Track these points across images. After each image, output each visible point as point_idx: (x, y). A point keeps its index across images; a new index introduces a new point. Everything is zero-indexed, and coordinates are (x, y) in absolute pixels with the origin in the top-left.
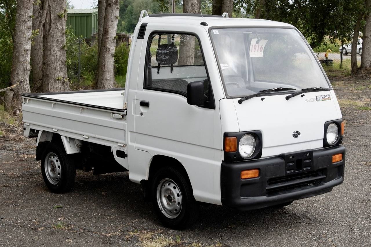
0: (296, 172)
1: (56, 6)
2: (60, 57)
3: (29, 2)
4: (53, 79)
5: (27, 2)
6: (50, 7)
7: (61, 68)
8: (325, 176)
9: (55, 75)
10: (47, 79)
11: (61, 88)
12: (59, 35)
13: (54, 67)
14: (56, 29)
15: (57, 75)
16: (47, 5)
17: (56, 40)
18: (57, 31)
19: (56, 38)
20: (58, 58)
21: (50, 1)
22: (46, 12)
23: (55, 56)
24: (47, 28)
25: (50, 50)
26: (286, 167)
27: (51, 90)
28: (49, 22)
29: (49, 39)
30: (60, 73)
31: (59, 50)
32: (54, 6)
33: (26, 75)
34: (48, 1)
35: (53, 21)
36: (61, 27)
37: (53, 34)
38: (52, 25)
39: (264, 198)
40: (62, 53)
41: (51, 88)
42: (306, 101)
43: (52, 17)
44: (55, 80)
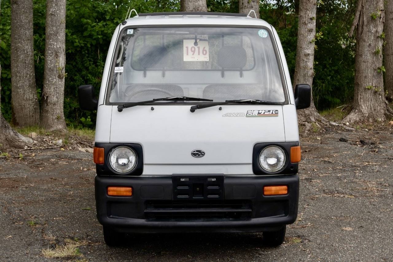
0: (194, 198)
1: (370, 6)
2: (372, 64)
3: (309, 2)
4: (363, 88)
5: (307, 3)
6: (363, 7)
7: (373, 76)
8: (250, 210)
9: (366, 84)
10: (357, 87)
11: (372, 98)
12: (372, 38)
13: (365, 74)
14: (368, 32)
15: (368, 84)
16: (360, 6)
17: (368, 44)
18: (370, 34)
19: (368, 42)
20: (369, 65)
21: (363, 1)
22: (359, 13)
23: (366, 63)
24: (360, 30)
25: (361, 56)
26: (176, 191)
27: (360, 100)
28: (362, 25)
29: (361, 43)
30: (371, 81)
31: (372, 55)
32: (368, 6)
33: (307, 82)
34: (361, 1)
35: (365, 23)
36: (375, 30)
37: (365, 38)
38: (364, 27)
39: (142, 221)
40: (374, 59)
41: (360, 98)
42: (226, 115)
43: (365, 19)
44: (365, 89)
